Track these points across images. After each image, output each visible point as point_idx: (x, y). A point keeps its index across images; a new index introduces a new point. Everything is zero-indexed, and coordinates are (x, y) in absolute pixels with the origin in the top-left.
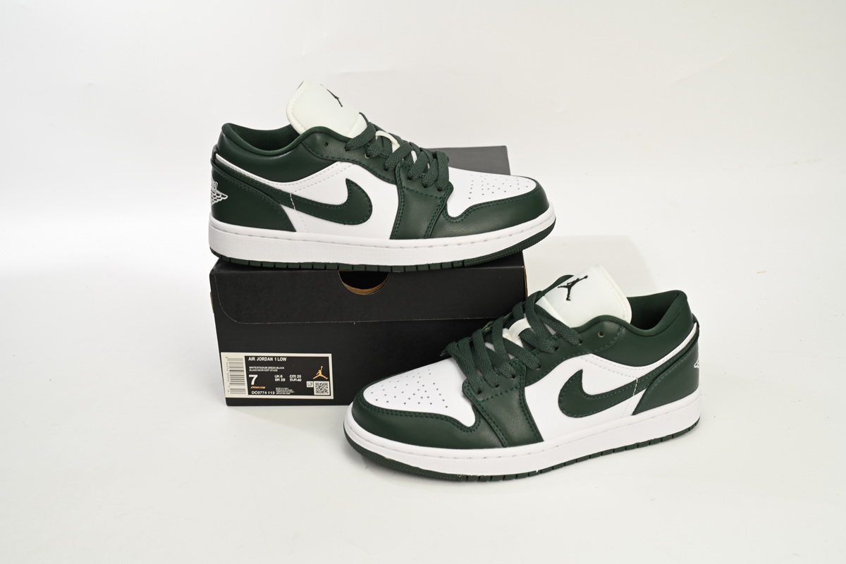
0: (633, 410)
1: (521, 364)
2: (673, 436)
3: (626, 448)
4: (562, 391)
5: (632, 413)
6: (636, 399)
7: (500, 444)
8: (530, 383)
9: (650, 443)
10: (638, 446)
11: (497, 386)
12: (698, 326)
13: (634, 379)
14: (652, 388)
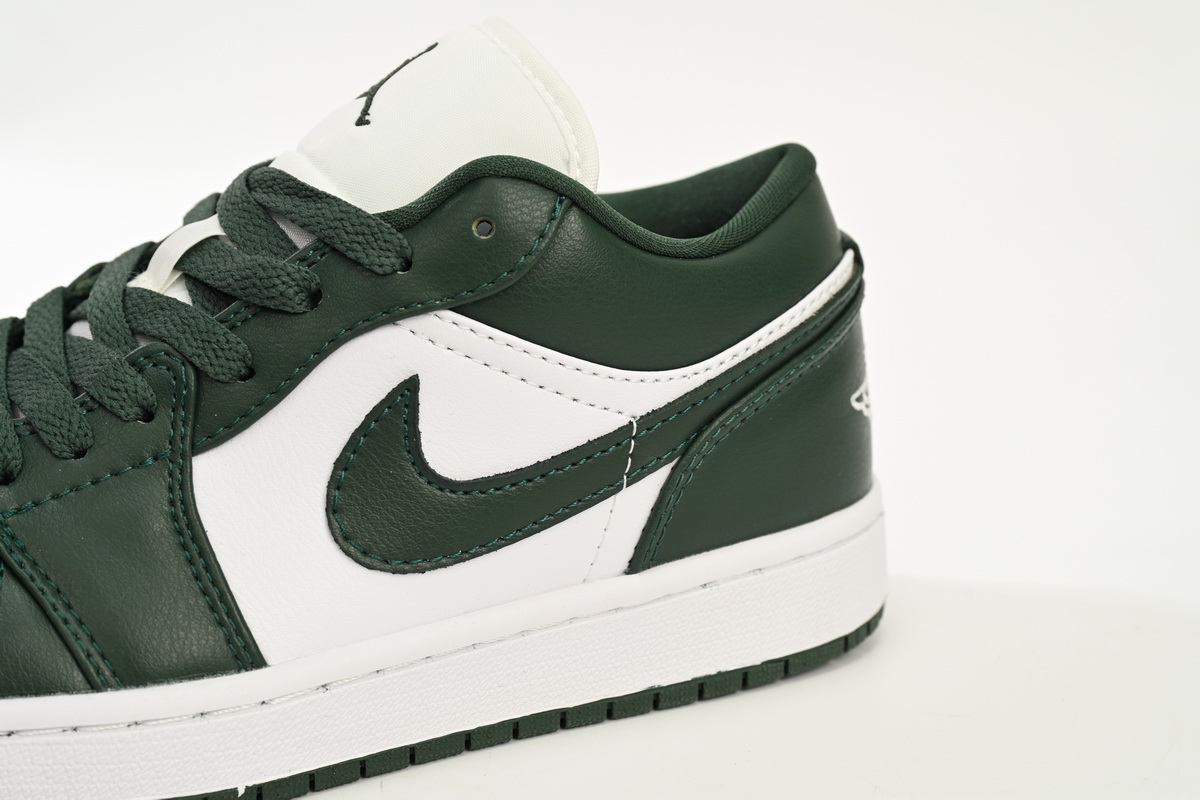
0: (629, 553)
1: (177, 362)
2: (786, 668)
3: (611, 710)
4: (341, 464)
5: (625, 565)
6: (635, 502)
7: (78, 676)
8: (214, 440)
9: (703, 689)
10: (656, 700)
11: (80, 454)
12: (858, 261)
13: (623, 421)
14: (695, 461)
